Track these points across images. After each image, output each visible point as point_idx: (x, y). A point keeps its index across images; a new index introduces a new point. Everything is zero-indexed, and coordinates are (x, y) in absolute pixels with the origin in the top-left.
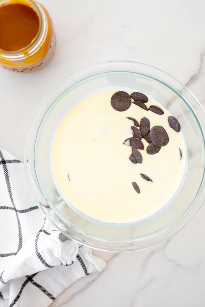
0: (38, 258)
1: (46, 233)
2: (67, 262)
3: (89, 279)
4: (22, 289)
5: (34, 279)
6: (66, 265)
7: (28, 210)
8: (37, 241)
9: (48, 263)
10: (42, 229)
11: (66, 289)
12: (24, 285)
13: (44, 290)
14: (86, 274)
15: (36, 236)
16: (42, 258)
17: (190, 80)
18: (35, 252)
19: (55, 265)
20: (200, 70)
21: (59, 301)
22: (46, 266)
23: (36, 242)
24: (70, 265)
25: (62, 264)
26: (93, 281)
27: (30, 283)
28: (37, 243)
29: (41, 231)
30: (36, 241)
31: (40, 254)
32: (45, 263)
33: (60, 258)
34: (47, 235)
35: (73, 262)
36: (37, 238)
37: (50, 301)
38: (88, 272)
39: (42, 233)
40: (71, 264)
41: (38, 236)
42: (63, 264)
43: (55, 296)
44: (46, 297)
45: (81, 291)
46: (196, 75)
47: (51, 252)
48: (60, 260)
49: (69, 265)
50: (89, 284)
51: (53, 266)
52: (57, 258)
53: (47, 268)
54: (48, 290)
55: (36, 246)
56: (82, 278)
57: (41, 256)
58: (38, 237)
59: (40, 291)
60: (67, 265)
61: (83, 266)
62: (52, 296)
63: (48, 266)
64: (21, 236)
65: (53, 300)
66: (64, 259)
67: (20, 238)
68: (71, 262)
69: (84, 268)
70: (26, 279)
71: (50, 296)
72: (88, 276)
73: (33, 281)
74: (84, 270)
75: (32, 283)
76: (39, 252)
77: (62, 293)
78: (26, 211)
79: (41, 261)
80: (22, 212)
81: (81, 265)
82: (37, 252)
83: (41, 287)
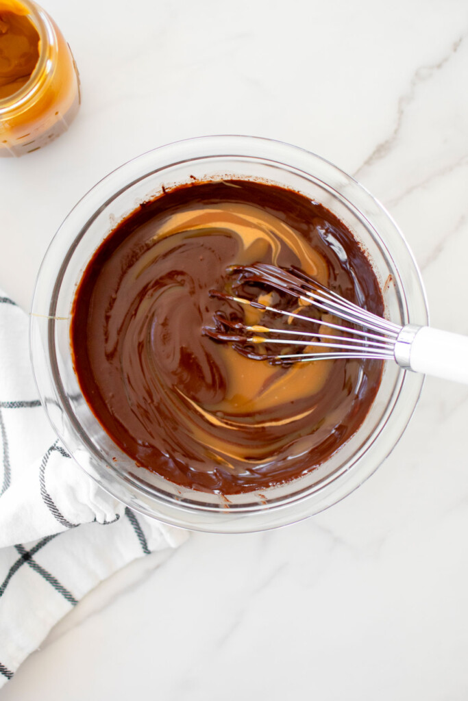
0: (46, 505)
1: (64, 454)
2: (105, 516)
3: (151, 562)
4: (9, 576)
5: (36, 558)
6: (103, 522)
7: (25, 405)
8: (44, 469)
9: (67, 517)
10: (55, 445)
11: (101, 582)
12: (13, 570)
13: (54, 582)
14: (145, 552)
15: (42, 458)
16: (55, 505)
17: (374, 153)
18: (40, 491)
19: (80, 521)
20: (396, 132)
21: (84, 608)
22: (61, 522)
23: (42, 471)
24: (112, 522)
25: (95, 520)
26: (158, 567)
27: (26, 566)
28: (44, 473)
29: (52, 448)
30: (42, 468)
31: (50, 497)
32: (59, 516)
33: (91, 507)
34: (65, 458)
35: (118, 517)
36: (44, 463)
37: (68, 605)
38: (150, 548)
39: (55, 453)
40: (114, 521)
41: (46, 458)
42: (97, 519)
43: (77, 596)
44: (59, 596)
45: (132, 587)
46: (387, 142)
47: (72, 492)
48: (91, 509)
49: (109, 523)
50: (149, 573)
51: (76, 524)
52: (86, 505)
53: (64, 528)
54: (63, 582)
55: (42, 479)
56: (136, 560)
57: (53, 501)
58: (47, 461)
59: (48, 584)
60: (105, 523)
61: (140, 534)
62: (71, 595)
63: (65, 523)
64: (8, 462)
65: (73, 604)
66: (101, 508)
67: (5, 466)
68: (115, 517)
69: (140, 540)
70: (18, 556)
71: (68, 597)
72: (149, 556)
73: (34, 561)
74: (142, 543)
75: (31, 566)
76: (48, 493)
77: (92, 591)
78: (21, 404)
79: (51, 512)
80: (10, 407)
81: (136, 532)
82: (44, 492)
83: (49, 575)
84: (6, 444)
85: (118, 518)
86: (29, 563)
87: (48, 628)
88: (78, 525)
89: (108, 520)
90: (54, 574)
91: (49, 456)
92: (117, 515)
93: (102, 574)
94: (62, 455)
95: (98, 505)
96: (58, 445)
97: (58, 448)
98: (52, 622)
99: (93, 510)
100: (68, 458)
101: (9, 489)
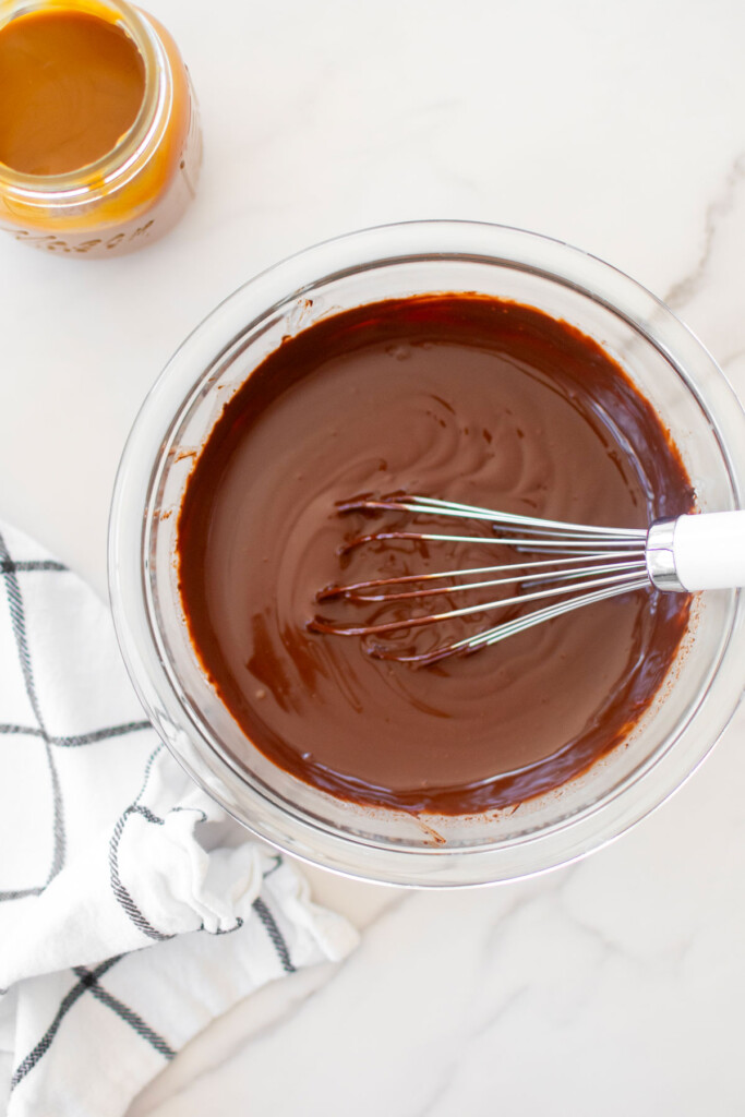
0: (120, 904)
1: (150, 817)
2: (219, 921)
3: (298, 986)
4: (61, 1014)
5: (105, 982)
6: (215, 931)
7: (89, 739)
8: (117, 843)
9: (155, 923)
10: (135, 803)
11: (214, 1021)
12: (67, 1004)
13: (136, 1022)
14: (286, 969)
15: (115, 826)
16: (134, 904)
18: (110, 882)
19: (178, 930)
21: (189, 1064)
22: (146, 932)
23: (114, 847)
24: (231, 931)
25: (202, 927)
26: (312, 994)
27: (88, 997)
28: (116, 851)
29: (131, 810)
30: (114, 843)
31: (127, 891)
32: (142, 922)
33: (196, 908)
34: (152, 825)
35: (240, 922)
36: (116, 834)
37: (159, 1060)
38: (295, 961)
39: (137, 819)
40: (234, 929)
41: (120, 826)
42: (205, 926)
43: (174, 1043)
44: (145, 1045)
45: (269, 1029)
46: (687, 280)
47: (164, 884)
48: (195, 912)
49: (225, 932)
50: (298, 1005)
51: (171, 934)
52: (186, 904)
53: (150, 941)
54: (151, 1021)
55: (114, 862)
56: (272, 983)
57: (131, 897)
58: (121, 831)
59: (124, 1025)
60: (219, 932)
61: (277, 939)
62: (163, 1043)
63: (152, 932)
64: (62, 830)
65: (167, 1057)
66: (211, 909)
67: (56, 836)
68: (235, 923)
69: (278, 948)
70: (75, 980)
71: (160, 1045)
72: (294, 975)
73: (101, 988)
74: (280, 955)
75: (96, 997)
76: (123, 884)
77: (200, 1035)
78: (83, 741)
79: (128, 916)
80: (66, 745)
81: (271, 935)
82: (116, 882)
83: (127, 1010)
84: (58, 800)
85: (240, 925)
86: (94, 991)
87: (128, 1099)
88: (173, 936)
89: (224, 927)
90: (136, 1008)
91: (125, 823)
92: (238, 919)
93: (215, 1006)
94: (145, 820)
95: (206, 905)
96: (139, 803)
97: (139, 808)
98: (132, 1089)
99: (199, 912)
100: (157, 825)
101: (62, 873)
